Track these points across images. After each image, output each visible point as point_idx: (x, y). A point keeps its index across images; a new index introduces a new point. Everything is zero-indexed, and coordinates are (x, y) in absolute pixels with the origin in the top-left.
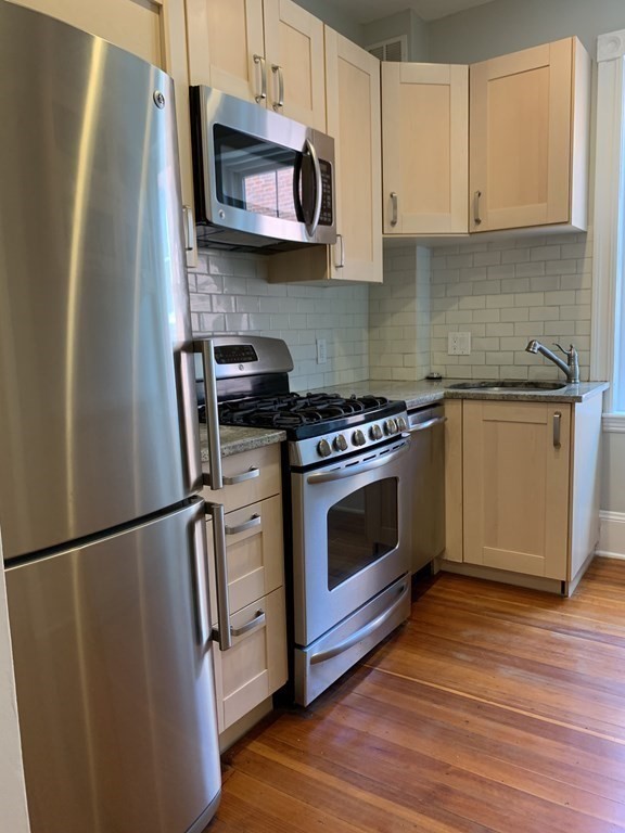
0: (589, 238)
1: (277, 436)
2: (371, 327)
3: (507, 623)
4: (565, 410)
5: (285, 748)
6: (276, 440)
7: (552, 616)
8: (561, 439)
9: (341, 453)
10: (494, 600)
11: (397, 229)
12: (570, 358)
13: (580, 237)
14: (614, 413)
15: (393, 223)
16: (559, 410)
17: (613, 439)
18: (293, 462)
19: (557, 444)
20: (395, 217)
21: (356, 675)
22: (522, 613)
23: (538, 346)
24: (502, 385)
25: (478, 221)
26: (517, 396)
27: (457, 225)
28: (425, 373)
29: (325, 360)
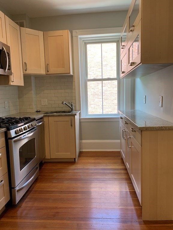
0: (74, 77)
1: (4, 130)
2: (19, 98)
3: (63, 171)
4: (73, 117)
5: (13, 217)
6: (4, 131)
7: (73, 167)
8: (72, 124)
9: (21, 133)
10: (59, 166)
11: (27, 72)
12: (72, 105)
13: (72, 76)
14: (82, 117)
15: (26, 70)
16: (71, 118)
17: (82, 123)
18: (9, 137)
19: (71, 125)
20: (26, 69)
21: (28, 193)
22: (67, 168)
23: (65, 102)
24: (56, 112)
25: (48, 71)
26: (62, 115)
27: (43, 72)
28: (36, 110)
29: (7, 108)
